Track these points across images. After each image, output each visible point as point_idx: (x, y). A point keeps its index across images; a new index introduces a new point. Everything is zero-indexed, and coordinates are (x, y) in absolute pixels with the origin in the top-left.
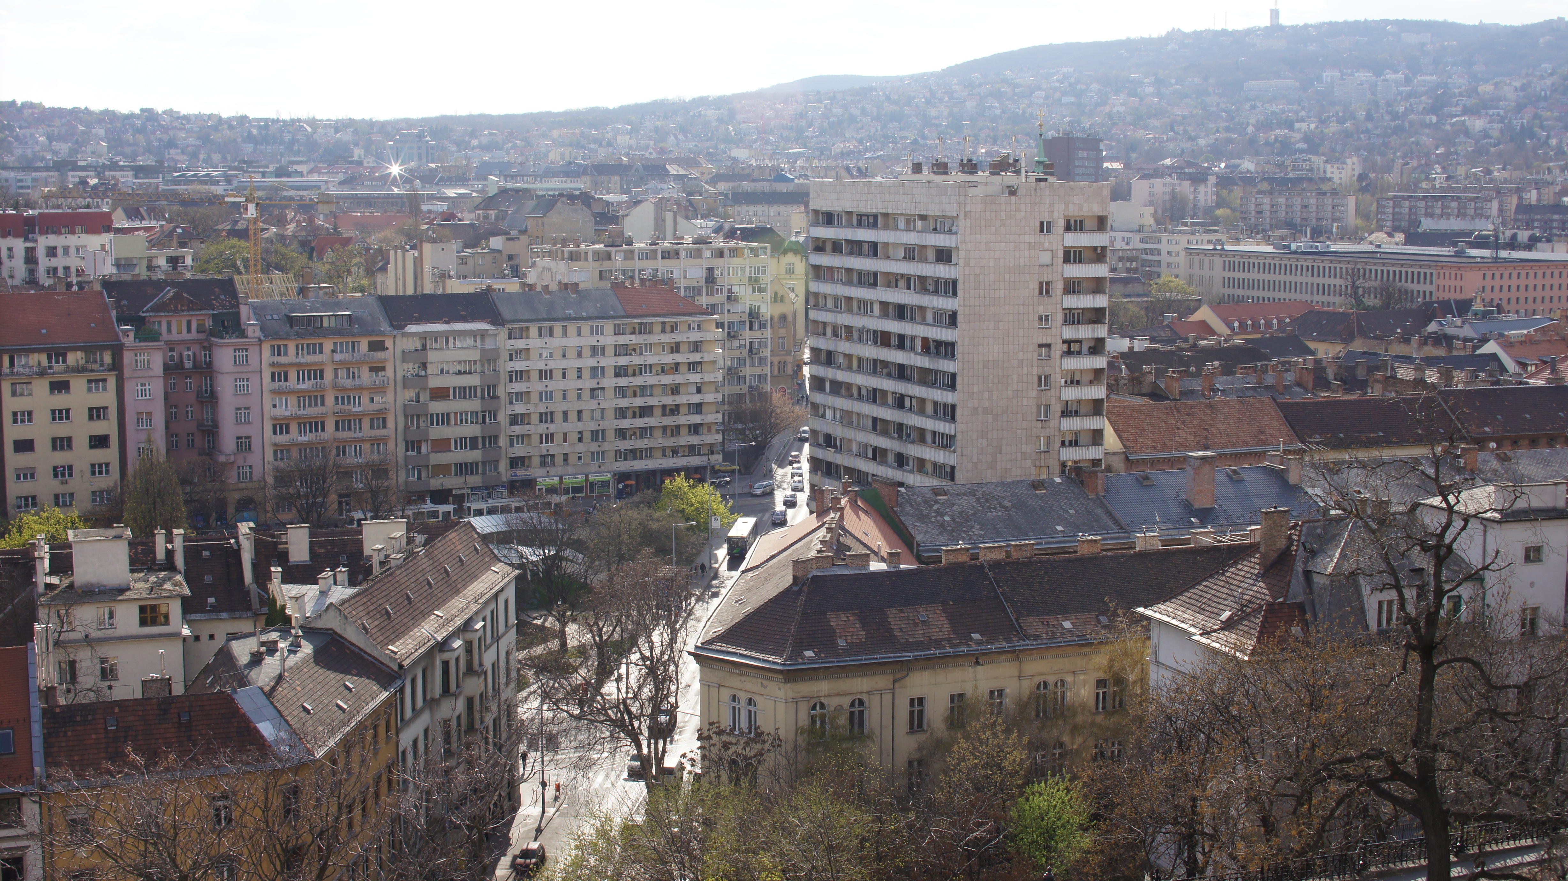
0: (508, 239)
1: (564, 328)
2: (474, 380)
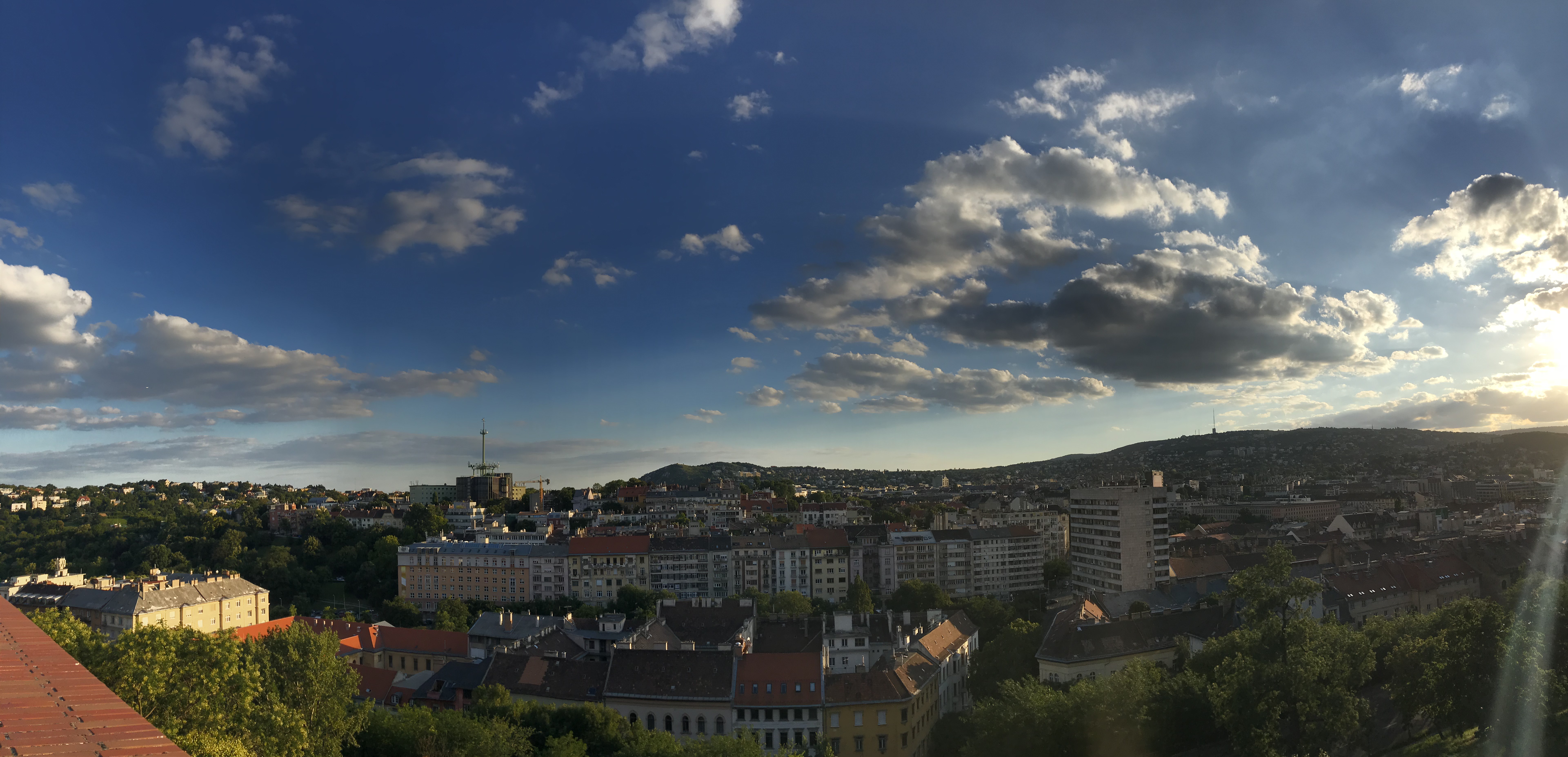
1: (992, 541)
2: (962, 559)
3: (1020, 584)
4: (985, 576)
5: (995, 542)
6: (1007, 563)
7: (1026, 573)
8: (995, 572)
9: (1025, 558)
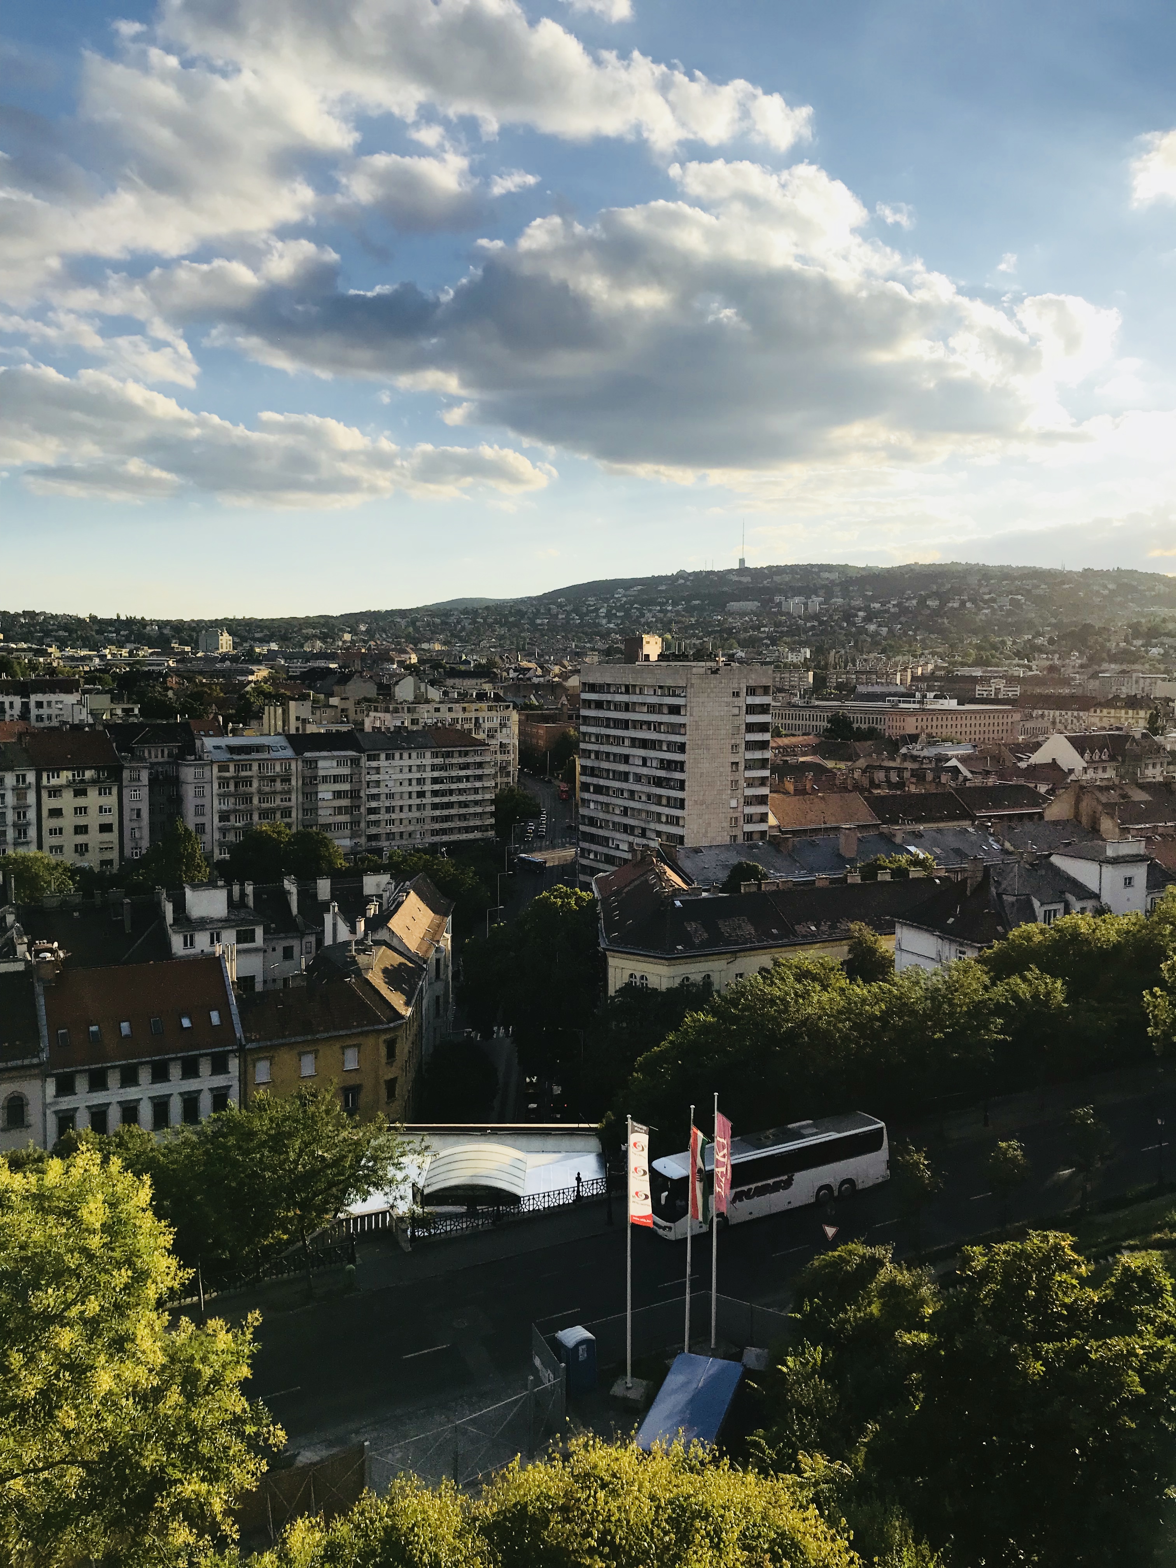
0: (342, 699)
1: (401, 755)
2: (346, 787)
3: (451, 831)
4: (387, 816)
5: (406, 755)
6: (428, 794)
7: (462, 811)
8: (406, 809)
9: (461, 786)
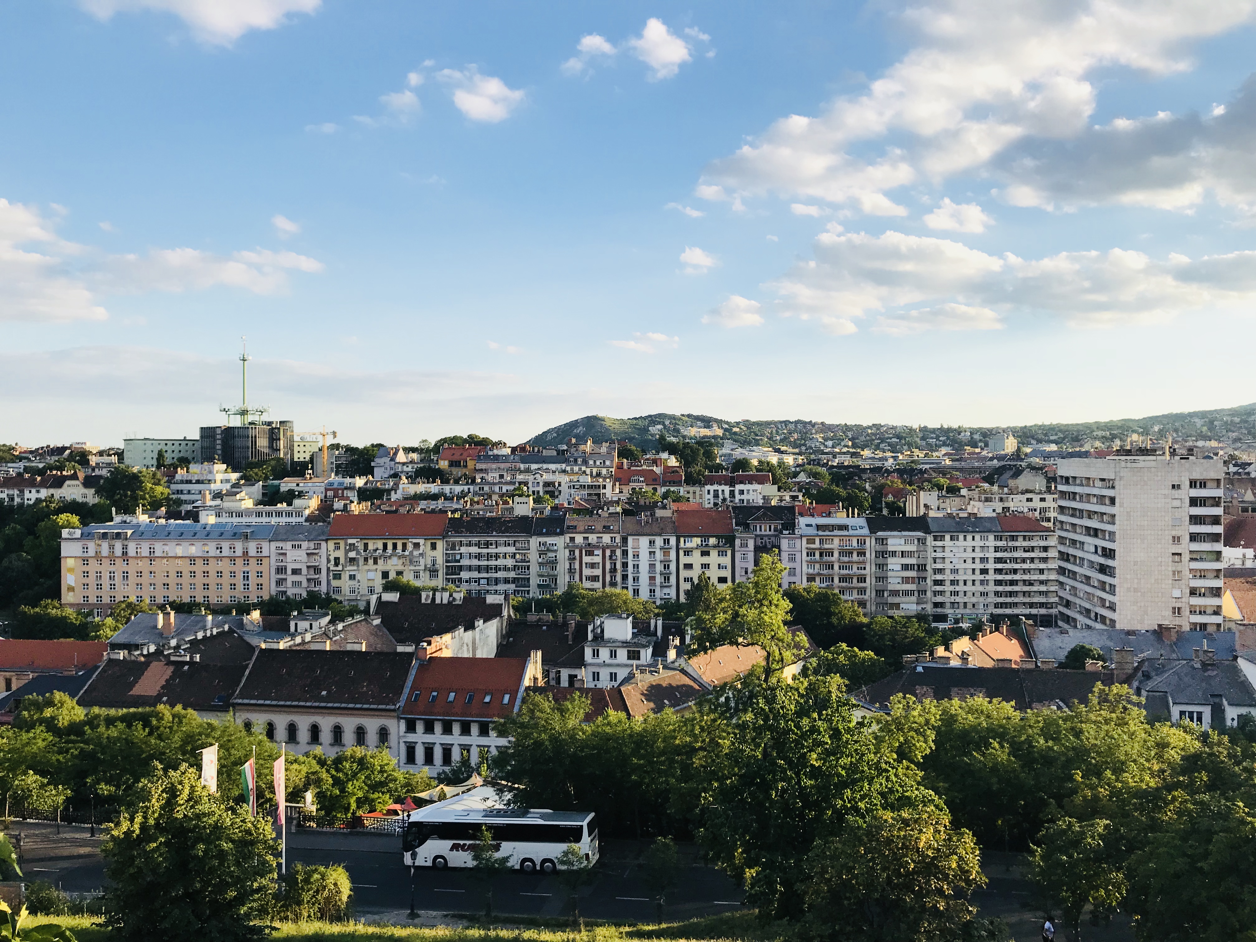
1: (966, 537)
2: (912, 561)
4: (952, 588)
6: (991, 572)
7: (1026, 589)
8: (969, 583)
9: (1025, 566)
